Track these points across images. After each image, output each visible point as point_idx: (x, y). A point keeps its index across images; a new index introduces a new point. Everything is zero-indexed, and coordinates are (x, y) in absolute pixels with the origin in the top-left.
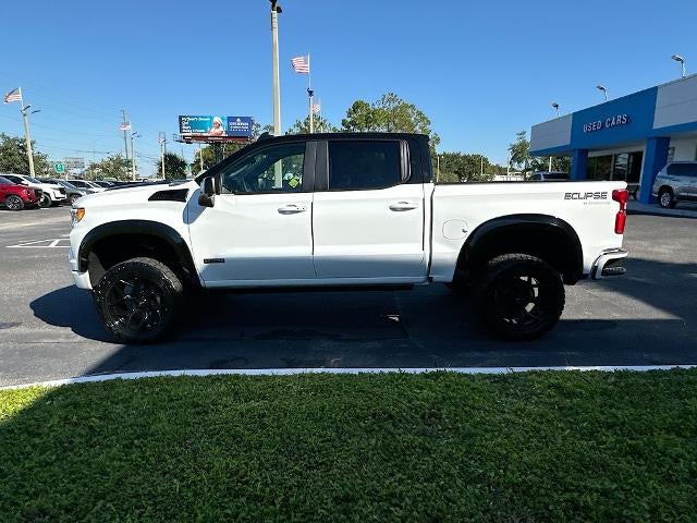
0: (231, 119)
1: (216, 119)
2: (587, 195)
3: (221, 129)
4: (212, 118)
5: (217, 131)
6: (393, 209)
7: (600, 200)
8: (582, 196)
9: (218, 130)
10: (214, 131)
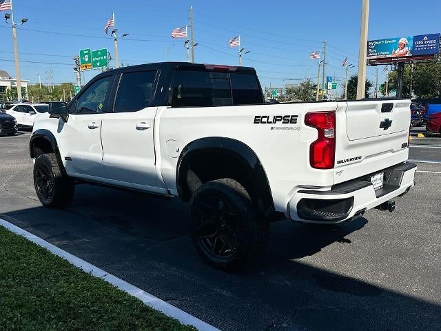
0: (417, 38)
1: (403, 40)
2: (276, 119)
3: (406, 49)
4: (398, 40)
5: (402, 52)
6: (138, 128)
7: (289, 125)
8: (271, 119)
9: (402, 50)
10: (399, 52)
